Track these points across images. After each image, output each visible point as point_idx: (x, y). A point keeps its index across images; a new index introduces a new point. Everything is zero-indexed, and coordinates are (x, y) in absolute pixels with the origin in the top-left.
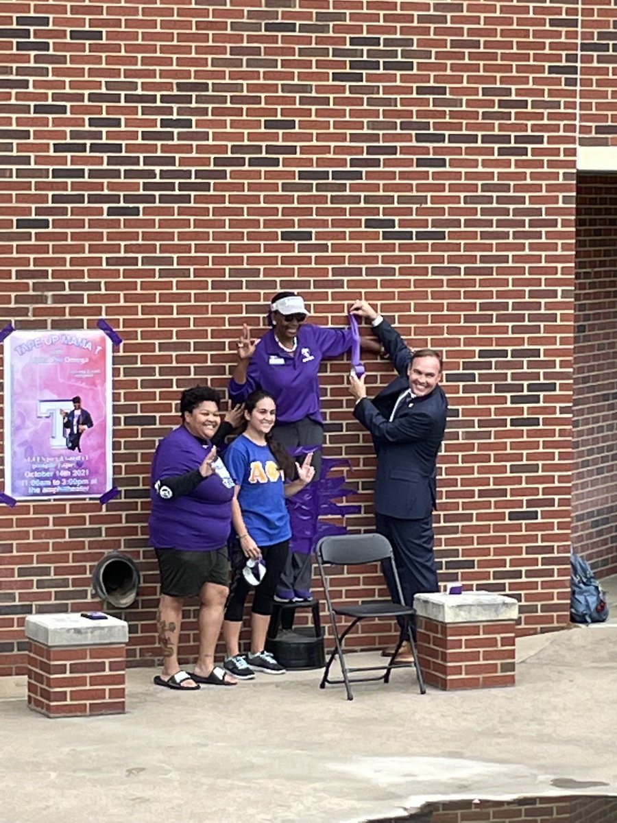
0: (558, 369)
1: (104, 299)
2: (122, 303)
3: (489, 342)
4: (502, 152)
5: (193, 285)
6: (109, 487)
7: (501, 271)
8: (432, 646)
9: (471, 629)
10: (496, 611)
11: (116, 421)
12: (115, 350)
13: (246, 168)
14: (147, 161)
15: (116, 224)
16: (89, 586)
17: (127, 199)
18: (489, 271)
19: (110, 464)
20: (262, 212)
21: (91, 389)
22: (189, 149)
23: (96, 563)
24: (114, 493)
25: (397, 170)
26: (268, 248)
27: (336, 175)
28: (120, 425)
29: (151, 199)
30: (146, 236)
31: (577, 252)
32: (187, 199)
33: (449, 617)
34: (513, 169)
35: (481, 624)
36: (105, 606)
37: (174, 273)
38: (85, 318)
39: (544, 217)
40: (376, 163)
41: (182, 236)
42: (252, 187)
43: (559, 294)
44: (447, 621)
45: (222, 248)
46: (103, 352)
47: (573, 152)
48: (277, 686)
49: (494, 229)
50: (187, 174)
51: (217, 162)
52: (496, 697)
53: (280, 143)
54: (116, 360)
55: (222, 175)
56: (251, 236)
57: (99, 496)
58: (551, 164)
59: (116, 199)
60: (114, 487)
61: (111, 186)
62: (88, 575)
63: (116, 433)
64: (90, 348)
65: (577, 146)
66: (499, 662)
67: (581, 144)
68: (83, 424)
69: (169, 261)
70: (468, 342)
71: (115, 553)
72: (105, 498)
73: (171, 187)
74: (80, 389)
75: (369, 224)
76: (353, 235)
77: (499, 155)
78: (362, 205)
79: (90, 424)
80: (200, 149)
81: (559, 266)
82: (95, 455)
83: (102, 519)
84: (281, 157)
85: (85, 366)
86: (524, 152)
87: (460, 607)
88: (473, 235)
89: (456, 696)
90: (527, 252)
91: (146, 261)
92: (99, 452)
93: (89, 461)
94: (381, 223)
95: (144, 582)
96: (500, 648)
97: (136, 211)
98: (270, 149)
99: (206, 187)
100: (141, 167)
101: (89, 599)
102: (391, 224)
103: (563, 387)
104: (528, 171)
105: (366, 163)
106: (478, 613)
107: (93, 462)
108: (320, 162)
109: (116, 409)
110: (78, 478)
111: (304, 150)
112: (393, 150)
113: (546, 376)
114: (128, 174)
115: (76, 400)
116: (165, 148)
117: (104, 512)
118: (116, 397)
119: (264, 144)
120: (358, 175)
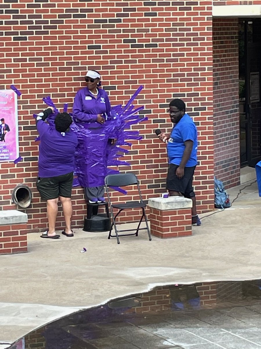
0: (207, 101)
1: (13, 76)
2: (21, 78)
3: (177, 90)
4: (180, 9)
5: (50, 69)
6: (18, 157)
7: (181, 60)
8: (156, 220)
9: (173, 212)
10: (183, 204)
11: (20, 129)
12: (19, 98)
13: (72, 19)
14: (30, 17)
15: (17, 44)
16: (10, 199)
17: (22, 33)
18: (176, 60)
19: (18, 147)
20: (79, 37)
21: (9, 115)
22: (47, 11)
23: (13, 189)
24: (19, 159)
25: (136, 18)
26: (82, 53)
27: (110, 21)
28: (21, 130)
29: (32, 33)
30: (30, 49)
31: (213, 51)
32: (47, 33)
33: (163, 208)
34: (185, 16)
35: (177, 210)
36: (18, 208)
37: (42, 64)
38: (5, 85)
39: (199, 36)
40: (127, 15)
41: (45, 49)
42: (74, 27)
43: (206, 69)
44: (163, 209)
45: (63, 53)
46: (13, 99)
47: (211, 8)
48: (92, 239)
49: (178, 42)
50: (47, 22)
51: (60, 16)
52: (184, 241)
53: (86, 8)
54: (19, 102)
55: (62, 22)
56: (75, 48)
57: (14, 160)
58: (202, 14)
59: (17, 33)
60: (20, 157)
61: (15, 28)
62: (10, 194)
63: (20, 134)
64: (8, 98)
65: (212, 6)
66: (185, 226)
67: (214, 5)
68: (6, 130)
69: (41, 59)
70: (168, 91)
71: (21, 185)
72: (15, 162)
73: (40, 28)
74: (4, 115)
75: (125, 41)
76: (118, 46)
77: (179, 10)
78: (122, 33)
79: (9, 130)
80: (52, 11)
81: (206, 57)
82: (11, 143)
83: (15, 170)
84: (86, 14)
85: (6, 105)
86: (190, 9)
87: (168, 203)
88: (169, 45)
89: (168, 240)
90: (192, 52)
91: (30, 60)
92: (13, 142)
93: (9, 146)
94: (130, 41)
95: (34, 197)
96: (185, 220)
97: (25, 39)
98: (82, 11)
99: (55, 27)
100: (27, 19)
101: (11, 205)
102: (134, 41)
103: (209, 109)
104: (192, 17)
105: (123, 15)
106: (176, 206)
108: (104, 16)
109: (19, 123)
110: (5, 153)
111: (96, 10)
112: (134, 10)
113: (202, 104)
114: (22, 23)
115: (3, 120)
116: (37, 11)
117: (16, 167)
118: (19, 118)
119: (79, 8)
120: (120, 21)
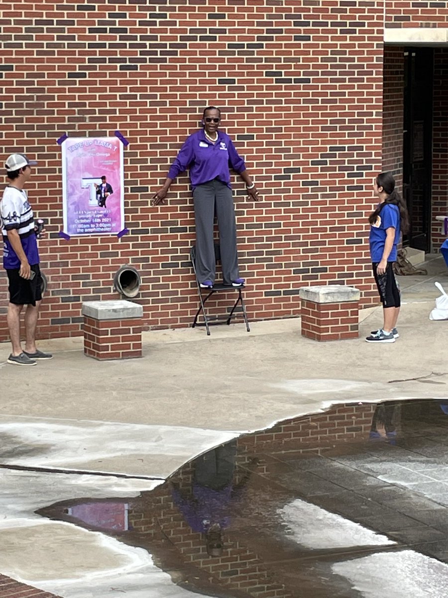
0: (373, 157)
1: (118, 119)
2: (128, 121)
3: (335, 142)
4: (342, 32)
5: (168, 111)
6: (122, 228)
7: (341, 101)
8: (311, 316)
9: (334, 306)
10: (348, 295)
11: (126, 190)
12: (125, 149)
13: (198, 42)
14: (142, 38)
15: (125, 75)
16: (112, 285)
17: (131, 60)
18: (335, 101)
19: (123, 215)
20: (207, 67)
21: (112, 172)
22: (165, 31)
23: (115, 272)
24: (125, 232)
25: (283, 42)
26: (211, 89)
27: (249, 46)
28: (128, 192)
29: (144, 60)
30: (142, 82)
31: (384, 90)
32: (165, 60)
33: (322, 300)
34: (348, 42)
35: (340, 303)
36: (121, 297)
37: (157, 104)
38: (108, 130)
39: (366, 69)
40: (271, 39)
41: (162, 82)
42: (201, 53)
43: (374, 114)
44: (321, 302)
45: (185, 89)
46: (118, 150)
47: (381, 32)
48: (223, 341)
49: (338, 77)
50: (165, 46)
51: (182, 38)
52: (349, 345)
53: (217, 27)
54: (125, 154)
55: (185, 46)
56: (201, 82)
57: (117, 233)
58: (370, 39)
59: (124, 60)
60: (125, 228)
61: (121, 53)
62: (111, 279)
63: (126, 197)
64: (111, 148)
65: (384, 28)
66: (349, 325)
67: (386, 27)
68: (107, 192)
69: (155, 96)
70: (323, 142)
71: (127, 266)
72: (120, 235)
73: (155, 53)
74: (105, 172)
75: (267, 74)
76: (259, 81)
77: (340, 33)
78: (263, 63)
79: (111, 192)
80: (172, 31)
81: (374, 98)
82: (114, 209)
83: (119, 247)
84: (217, 35)
85: (108, 158)
86: (354, 32)
87: (328, 294)
88: (326, 80)
89: (328, 344)
90: (356, 90)
91: (142, 97)
92: (116, 208)
93: (111, 213)
94: (274, 74)
95: (143, 282)
96: (350, 317)
97: (136, 68)
98: (211, 31)
99: (175, 53)
100: (138, 42)
101: (112, 293)
102: (280, 74)
103: (376, 168)
104: (357, 43)
105: (266, 39)
106: (338, 297)
107: (113, 214)
108: (240, 38)
109: (126, 183)
110: (105, 223)
111: (231, 31)
112: (281, 31)
113: (367, 161)
114: (131, 46)
115: (103, 178)
116: (152, 31)
117: (120, 242)
118: (126, 176)
119: (208, 28)
120: (261, 46)
